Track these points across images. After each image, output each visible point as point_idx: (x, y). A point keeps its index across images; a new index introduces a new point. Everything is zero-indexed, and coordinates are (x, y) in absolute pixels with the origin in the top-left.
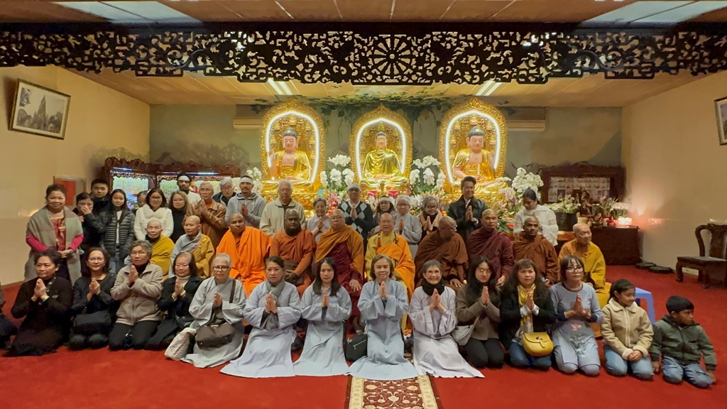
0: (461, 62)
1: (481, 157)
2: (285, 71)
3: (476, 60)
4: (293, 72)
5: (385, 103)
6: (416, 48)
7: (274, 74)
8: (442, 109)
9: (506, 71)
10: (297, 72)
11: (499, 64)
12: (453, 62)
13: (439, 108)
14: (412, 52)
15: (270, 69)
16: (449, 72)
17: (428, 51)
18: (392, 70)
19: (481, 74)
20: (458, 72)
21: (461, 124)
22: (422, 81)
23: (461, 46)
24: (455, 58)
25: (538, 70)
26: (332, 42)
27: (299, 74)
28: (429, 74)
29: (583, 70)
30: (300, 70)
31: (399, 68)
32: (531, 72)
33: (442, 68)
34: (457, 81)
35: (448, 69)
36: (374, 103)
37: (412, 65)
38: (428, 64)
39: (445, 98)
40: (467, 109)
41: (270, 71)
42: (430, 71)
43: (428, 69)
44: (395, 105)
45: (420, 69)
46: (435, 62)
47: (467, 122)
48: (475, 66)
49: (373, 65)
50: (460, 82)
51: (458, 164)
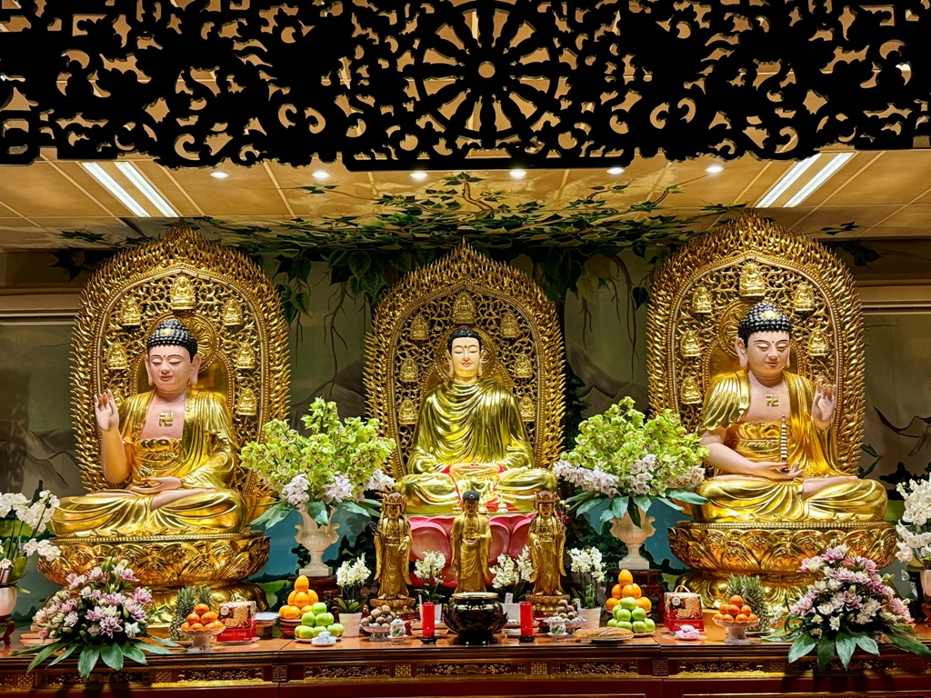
0: (733, 83)
1: (787, 399)
2: (102, 124)
3: (782, 75)
4: (129, 126)
5: (475, 239)
6: (568, 41)
7: (62, 135)
8: (651, 251)
9: (892, 110)
10: (146, 128)
11: (870, 84)
12: (701, 83)
13: (639, 250)
14: (555, 53)
15: (44, 117)
16: (689, 117)
17: (613, 49)
18: (488, 116)
19: (804, 122)
20: (719, 119)
21: (715, 294)
22: (597, 154)
23: (727, 28)
24: (709, 70)
26: (273, 23)
27: (151, 133)
28: (621, 128)
30: (158, 118)
31: (511, 110)
33: (664, 107)
34: (719, 147)
35: (686, 108)
36: (441, 240)
37: (557, 97)
38: (614, 95)
39: (660, 217)
40: (731, 250)
41: (45, 124)
42: (622, 116)
43: (613, 109)
44: (505, 242)
45: (587, 112)
46: (637, 85)
47: (732, 289)
48: (782, 96)
49: (418, 99)
50: (731, 152)
51: (712, 423)
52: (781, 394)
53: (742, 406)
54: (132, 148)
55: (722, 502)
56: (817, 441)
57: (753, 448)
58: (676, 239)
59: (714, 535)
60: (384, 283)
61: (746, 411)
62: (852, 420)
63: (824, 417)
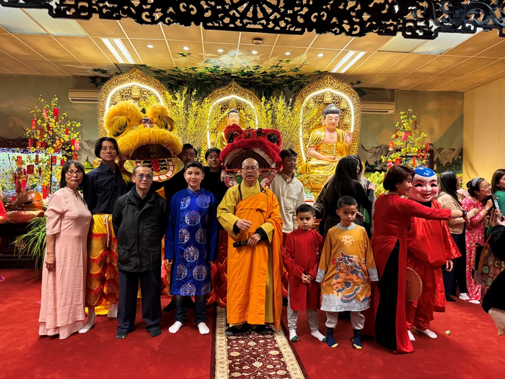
0: (340, 7)
1: (336, 136)
2: (116, 6)
3: (356, 6)
4: (126, 7)
5: (237, 79)
7: (101, 9)
8: (294, 89)
9: (391, 22)
10: (131, 8)
11: (385, 12)
12: (329, 6)
13: (291, 88)
15: (94, 2)
16: (324, 18)
18: (255, 12)
19: (362, 23)
20: (334, 20)
21: (316, 102)
22: (292, 29)
24: (332, 2)
25: (427, 23)
27: (133, 11)
28: (301, 20)
29: (476, 26)
30: (136, 5)
31: (263, 10)
32: (419, 24)
33: (316, 14)
34: (334, 30)
35: (323, 15)
36: (225, 80)
37: (279, 7)
38: (299, 8)
39: (299, 75)
40: (322, 87)
41: (94, 5)
42: (302, 16)
43: (299, 13)
44: (246, 82)
45: (290, 13)
46: (307, 5)
47: (321, 100)
48: (356, 14)
49: (230, 4)
50: (338, 32)
51: (312, 144)
52: (335, 135)
53: (323, 138)
54: (126, 16)
55: (314, 168)
56: (345, 150)
57: (324, 152)
58: (303, 84)
59: (311, 178)
60: (205, 95)
61: (323, 140)
62: (355, 145)
63: (348, 142)
